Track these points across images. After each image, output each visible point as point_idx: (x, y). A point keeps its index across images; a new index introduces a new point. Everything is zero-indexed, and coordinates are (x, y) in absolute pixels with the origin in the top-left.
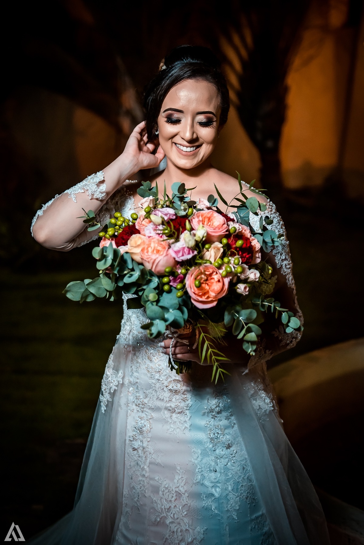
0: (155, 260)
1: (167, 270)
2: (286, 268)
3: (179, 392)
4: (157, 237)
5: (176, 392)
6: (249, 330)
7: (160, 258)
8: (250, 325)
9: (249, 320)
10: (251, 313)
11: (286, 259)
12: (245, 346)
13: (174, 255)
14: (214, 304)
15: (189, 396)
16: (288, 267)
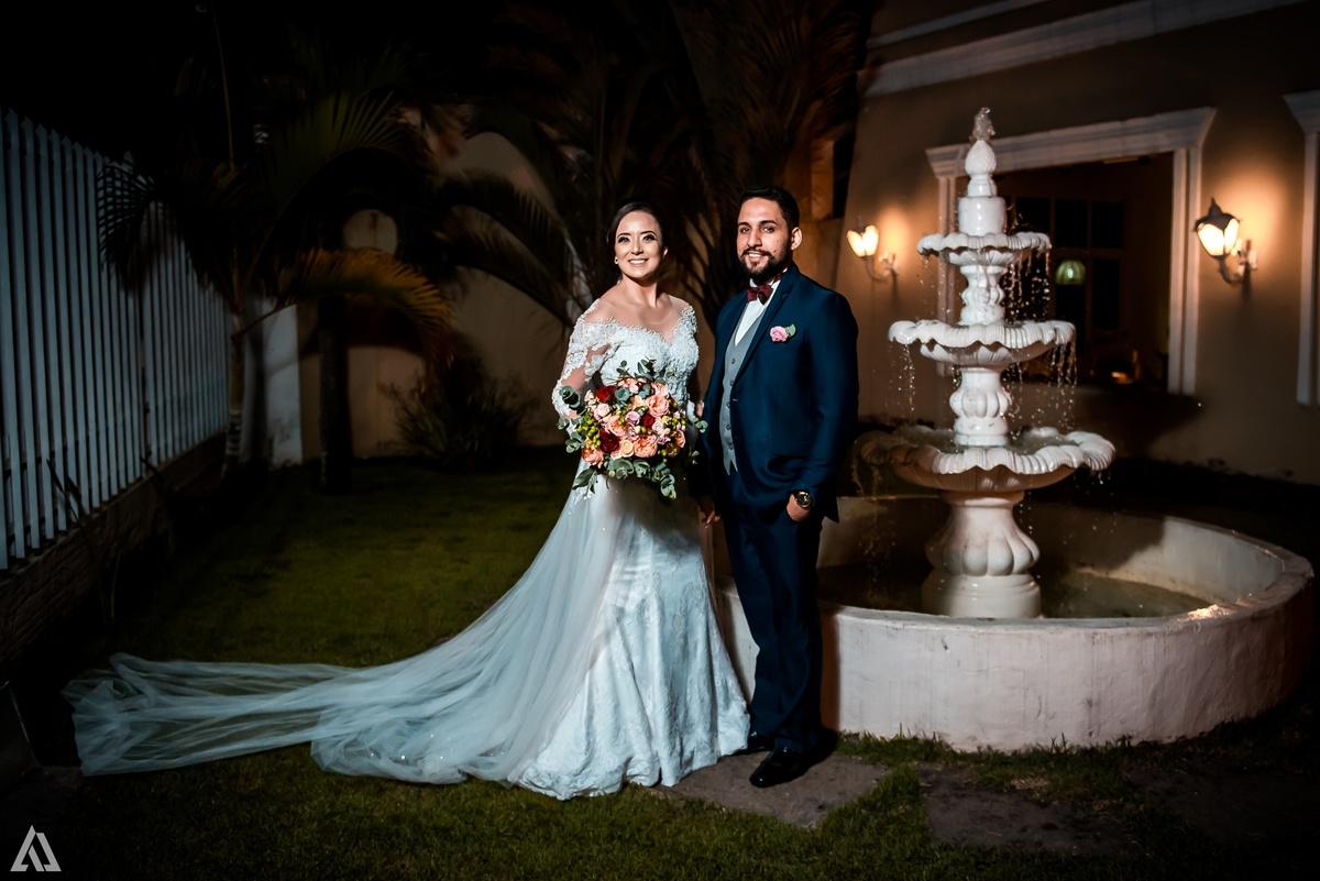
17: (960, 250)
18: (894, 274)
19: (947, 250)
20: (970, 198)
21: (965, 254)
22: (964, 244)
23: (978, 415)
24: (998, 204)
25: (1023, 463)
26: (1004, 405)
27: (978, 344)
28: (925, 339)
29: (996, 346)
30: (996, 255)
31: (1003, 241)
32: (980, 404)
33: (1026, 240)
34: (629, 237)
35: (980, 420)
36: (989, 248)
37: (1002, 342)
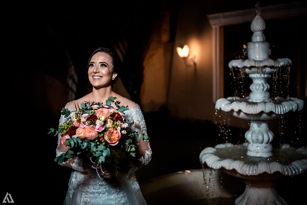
0: (91, 135)
1: (97, 136)
2: (145, 131)
3: (103, 185)
4: (87, 127)
5: (102, 185)
6: (131, 148)
7: (93, 134)
8: (131, 145)
9: (130, 144)
10: (130, 140)
11: (145, 127)
12: (131, 154)
13: (98, 131)
14: (118, 142)
15: (107, 186)
16: (146, 130)
17: (251, 68)
18: (195, 64)
19: (245, 67)
20: (254, 42)
21: (253, 69)
22: (253, 65)
23: (259, 143)
24: (266, 45)
25: (287, 170)
26: (271, 137)
27: (262, 112)
28: (236, 109)
29: (271, 113)
30: (268, 70)
31: (271, 63)
32: (260, 138)
33: (282, 62)
34: (94, 64)
35: (260, 145)
36: (265, 67)
37: (274, 111)
